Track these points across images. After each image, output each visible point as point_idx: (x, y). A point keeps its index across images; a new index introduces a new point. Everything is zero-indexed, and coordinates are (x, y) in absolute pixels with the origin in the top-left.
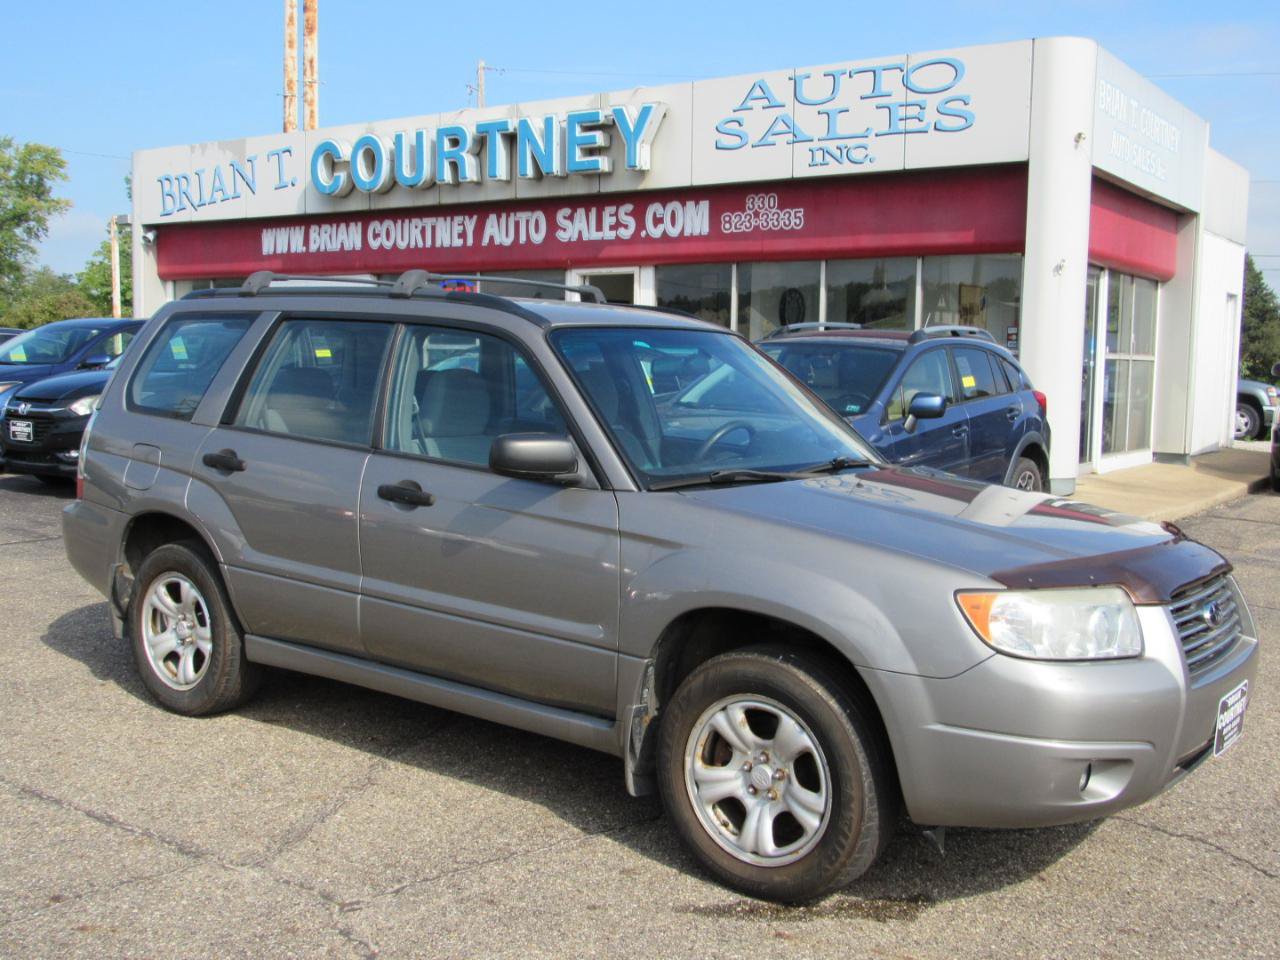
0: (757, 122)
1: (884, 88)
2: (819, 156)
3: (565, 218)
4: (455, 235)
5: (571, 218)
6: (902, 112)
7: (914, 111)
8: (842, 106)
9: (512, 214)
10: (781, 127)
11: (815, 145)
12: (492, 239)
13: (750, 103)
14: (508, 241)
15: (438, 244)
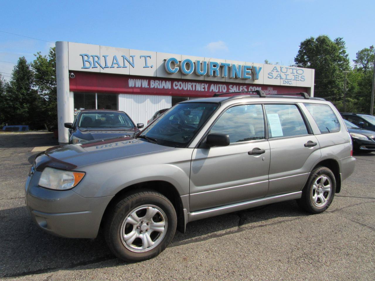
0: (275, 74)
1: (294, 72)
2: (284, 82)
3: (231, 87)
4: (202, 88)
5: (232, 87)
6: (296, 77)
7: (297, 77)
8: (288, 74)
9: (218, 85)
10: (279, 76)
11: (284, 80)
12: (212, 90)
13: (274, 70)
14: (217, 91)
15: (197, 90)
